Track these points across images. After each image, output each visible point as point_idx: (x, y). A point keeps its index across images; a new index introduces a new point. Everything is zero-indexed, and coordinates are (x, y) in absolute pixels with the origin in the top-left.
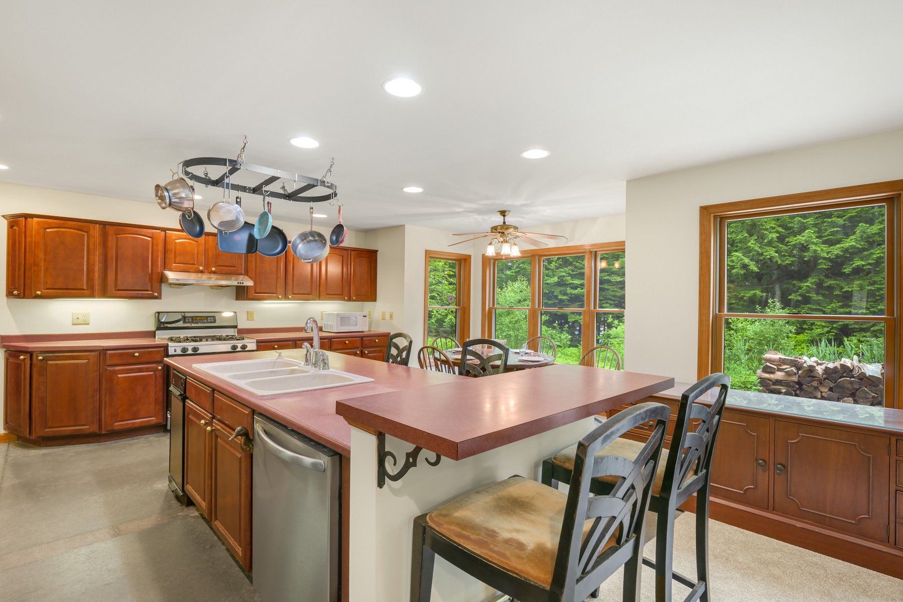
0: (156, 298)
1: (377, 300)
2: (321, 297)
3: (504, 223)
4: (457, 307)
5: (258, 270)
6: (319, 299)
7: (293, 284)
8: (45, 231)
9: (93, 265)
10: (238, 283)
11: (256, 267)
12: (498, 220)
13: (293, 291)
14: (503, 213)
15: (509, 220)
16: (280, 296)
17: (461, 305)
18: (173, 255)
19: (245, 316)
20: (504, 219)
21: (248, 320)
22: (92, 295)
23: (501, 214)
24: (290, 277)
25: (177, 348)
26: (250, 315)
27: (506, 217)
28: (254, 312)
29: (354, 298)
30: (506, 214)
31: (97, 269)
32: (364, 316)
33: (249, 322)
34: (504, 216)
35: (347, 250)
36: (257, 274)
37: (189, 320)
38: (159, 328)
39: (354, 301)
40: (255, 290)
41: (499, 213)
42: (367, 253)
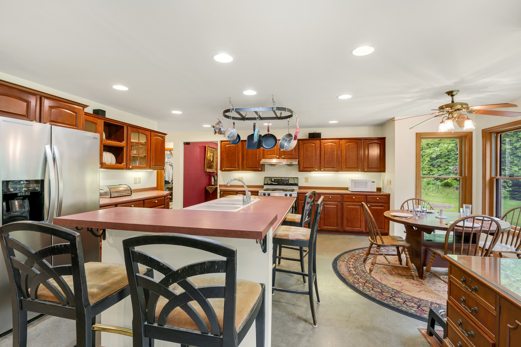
0: (260, 171)
1: (386, 171)
2: (342, 170)
3: (453, 102)
4: (460, 177)
5: (304, 156)
6: (341, 171)
7: (324, 163)
8: (225, 146)
9: (239, 158)
10: (290, 163)
11: (303, 154)
12: (448, 100)
13: (324, 167)
14: (450, 93)
15: (458, 99)
16: (316, 170)
17: (463, 175)
18: (266, 152)
19: (304, 180)
20: (452, 99)
21: (305, 182)
22: (239, 170)
23: (449, 95)
24: (322, 158)
25: (262, 193)
26: (306, 180)
27: (454, 97)
28: (308, 178)
29: (366, 170)
30: (454, 93)
31: (240, 159)
32: (372, 182)
33: (306, 183)
34: (452, 96)
35: (361, 139)
36: (304, 158)
37: (276, 181)
38: (265, 184)
39: (367, 172)
40: (303, 166)
41: (447, 95)
42: (376, 140)
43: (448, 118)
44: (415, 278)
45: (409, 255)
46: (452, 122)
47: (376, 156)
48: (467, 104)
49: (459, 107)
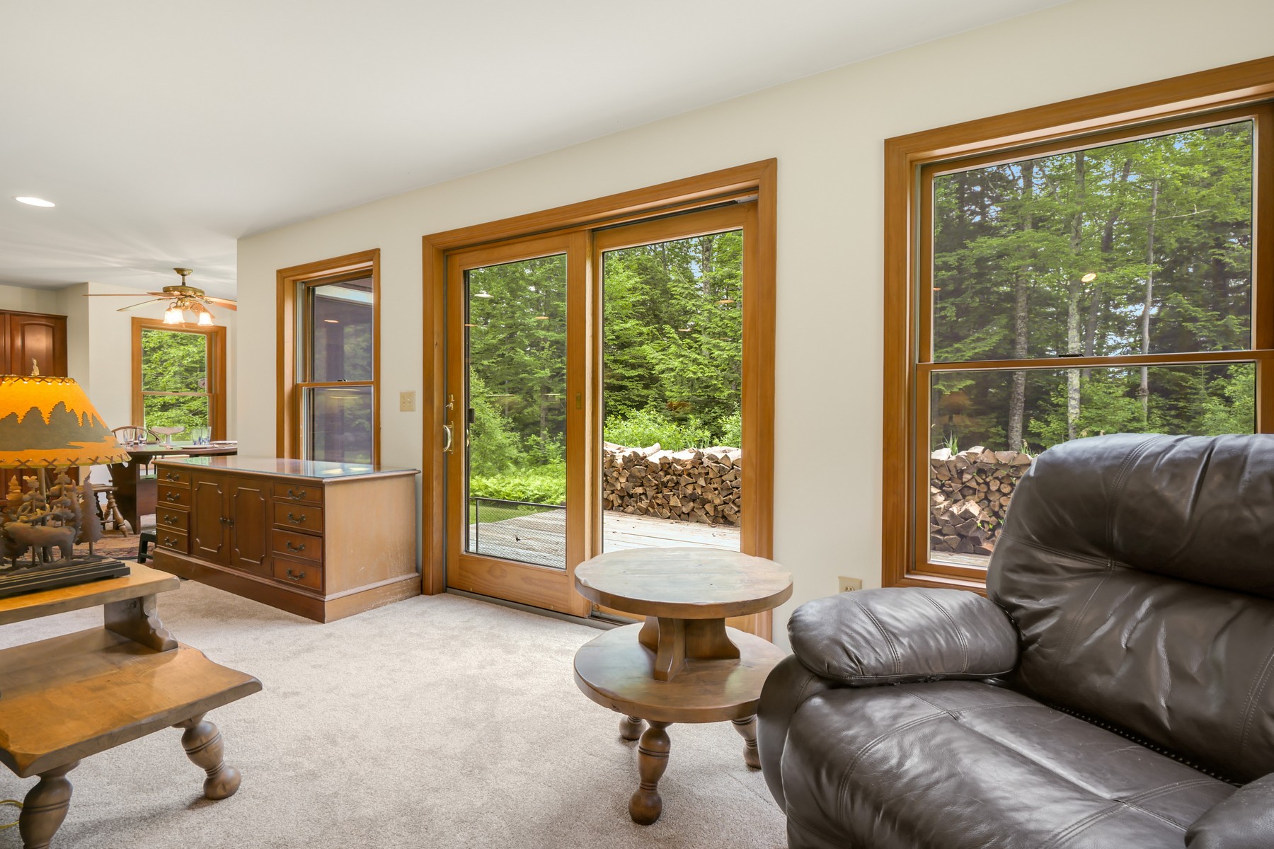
3: (184, 284)
4: (209, 394)
12: (176, 280)
14: (180, 271)
15: (192, 280)
17: (213, 392)
20: (183, 279)
23: (178, 273)
27: (186, 277)
30: (186, 272)
34: (183, 275)
41: (175, 272)
42: (44, 320)
43: (176, 307)
44: (127, 533)
45: (116, 503)
46: (181, 313)
47: (45, 350)
48: (202, 292)
49: (191, 293)
